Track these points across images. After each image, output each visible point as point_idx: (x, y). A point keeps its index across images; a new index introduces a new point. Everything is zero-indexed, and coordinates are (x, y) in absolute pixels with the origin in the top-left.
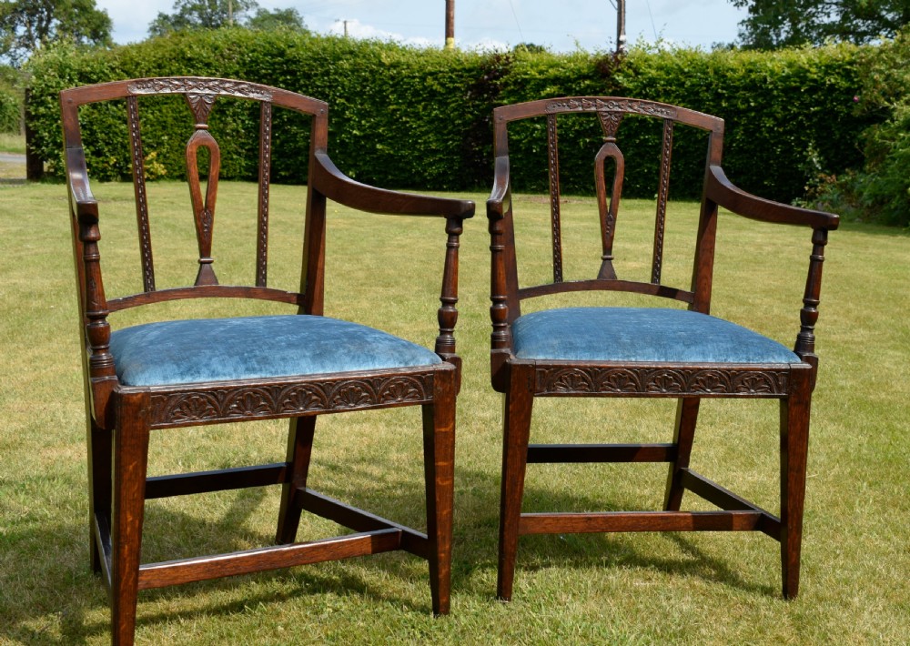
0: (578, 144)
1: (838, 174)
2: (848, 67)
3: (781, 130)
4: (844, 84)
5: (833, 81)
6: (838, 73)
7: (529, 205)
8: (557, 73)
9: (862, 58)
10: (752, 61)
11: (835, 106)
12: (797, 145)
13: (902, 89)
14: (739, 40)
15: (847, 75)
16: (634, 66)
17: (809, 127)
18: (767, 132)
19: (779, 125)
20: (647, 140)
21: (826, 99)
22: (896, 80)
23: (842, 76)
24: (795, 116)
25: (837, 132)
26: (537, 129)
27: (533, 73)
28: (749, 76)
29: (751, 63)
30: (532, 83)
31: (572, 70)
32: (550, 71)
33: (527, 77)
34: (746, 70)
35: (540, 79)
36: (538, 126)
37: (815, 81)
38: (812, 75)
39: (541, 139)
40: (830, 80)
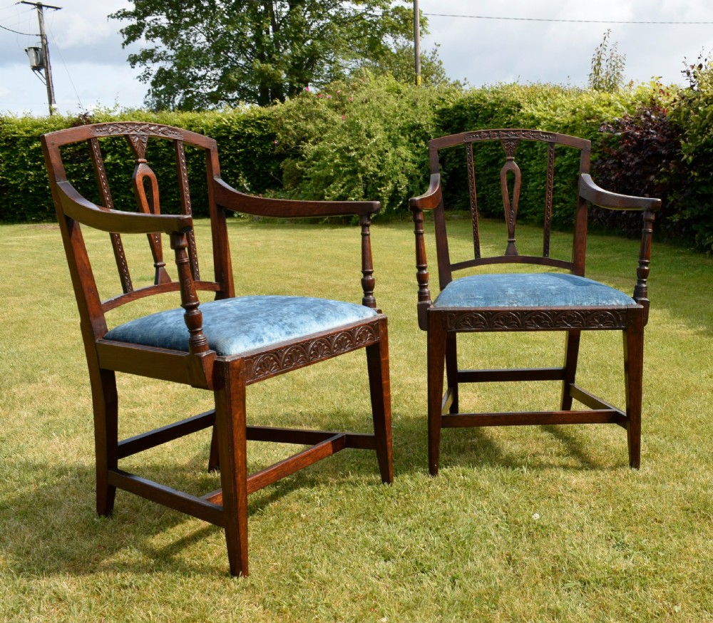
1: (262, 193)
2: (259, 121)
4: (258, 133)
5: (250, 131)
6: (253, 126)
7: (40, 231)
9: (275, 116)
10: (191, 119)
11: (254, 148)
12: (231, 176)
13: (307, 134)
14: (145, 106)
15: (259, 127)
17: (238, 163)
20: (121, 178)
21: (247, 143)
22: (302, 129)
23: (256, 127)
24: (227, 156)
25: (257, 165)
26: (31, 175)
27: (20, 132)
29: (191, 121)
30: (21, 140)
32: (35, 130)
33: (16, 135)
34: (187, 125)
35: (27, 137)
36: (32, 173)
37: (237, 132)
38: (235, 128)
39: (35, 182)
40: (249, 130)
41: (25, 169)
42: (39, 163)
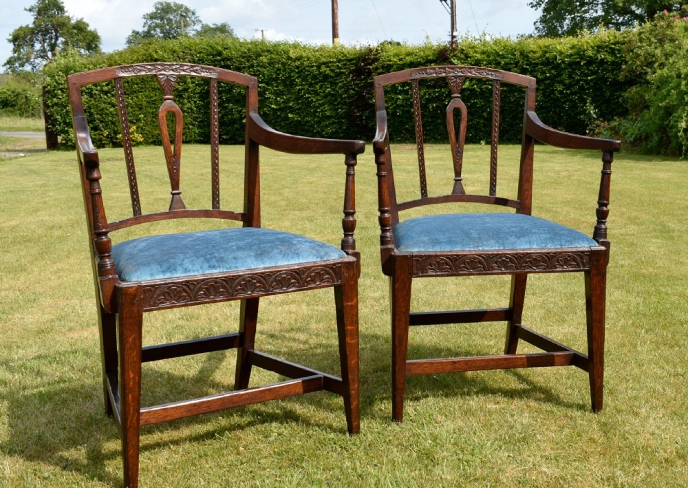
0: (428, 107)
1: (609, 121)
2: (613, 46)
3: (568, 92)
4: (610, 58)
5: (603, 57)
6: (606, 51)
8: (412, 59)
9: (624, 37)
10: (546, 45)
11: (605, 74)
12: (580, 102)
13: (653, 59)
14: (536, 32)
15: (612, 52)
16: (465, 52)
17: (588, 89)
18: (559, 94)
19: (566, 89)
20: (476, 103)
21: (599, 69)
23: (609, 53)
24: (578, 81)
25: (607, 92)
26: (399, 99)
27: (395, 60)
28: (545, 55)
29: (546, 47)
30: (394, 67)
31: (422, 57)
32: (407, 58)
33: (391, 63)
34: (543, 51)
35: (400, 65)
36: (400, 97)
37: (590, 57)
38: (590, 53)
39: (402, 106)
40: (601, 56)
41: (396, 93)
42: (407, 87)
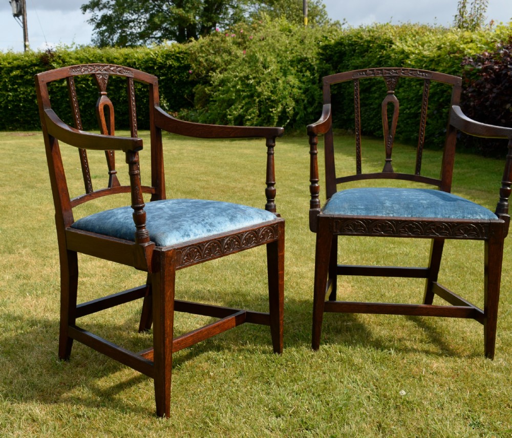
0: (34, 102)
1: (179, 111)
2: (178, 55)
3: (145, 90)
4: (176, 64)
5: (171, 63)
6: (173, 59)
7: (14, 138)
8: (19, 63)
9: (191, 51)
10: (127, 53)
11: (173, 76)
13: (215, 66)
14: (92, 43)
15: (177, 59)
16: (62, 58)
18: (138, 91)
19: (144, 87)
21: (168, 72)
22: (211, 62)
23: (175, 60)
25: (174, 90)
26: (10, 95)
27: (5, 63)
28: (126, 61)
29: (126, 55)
30: (5, 69)
31: (27, 61)
32: (15, 62)
34: (124, 58)
35: (9, 67)
36: (11, 94)
37: (161, 63)
38: (160, 60)
39: (12, 101)
40: (169, 62)
41: (7, 91)
42: (16, 86)
